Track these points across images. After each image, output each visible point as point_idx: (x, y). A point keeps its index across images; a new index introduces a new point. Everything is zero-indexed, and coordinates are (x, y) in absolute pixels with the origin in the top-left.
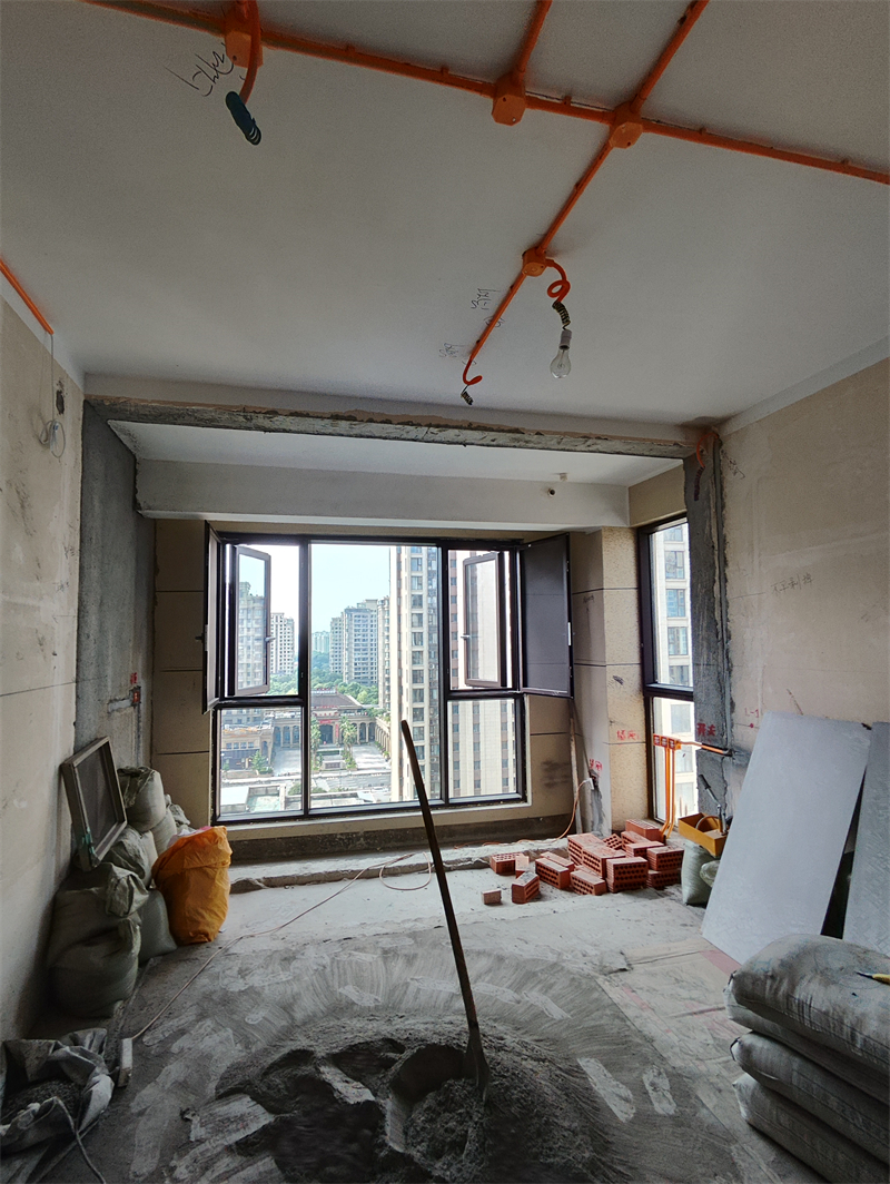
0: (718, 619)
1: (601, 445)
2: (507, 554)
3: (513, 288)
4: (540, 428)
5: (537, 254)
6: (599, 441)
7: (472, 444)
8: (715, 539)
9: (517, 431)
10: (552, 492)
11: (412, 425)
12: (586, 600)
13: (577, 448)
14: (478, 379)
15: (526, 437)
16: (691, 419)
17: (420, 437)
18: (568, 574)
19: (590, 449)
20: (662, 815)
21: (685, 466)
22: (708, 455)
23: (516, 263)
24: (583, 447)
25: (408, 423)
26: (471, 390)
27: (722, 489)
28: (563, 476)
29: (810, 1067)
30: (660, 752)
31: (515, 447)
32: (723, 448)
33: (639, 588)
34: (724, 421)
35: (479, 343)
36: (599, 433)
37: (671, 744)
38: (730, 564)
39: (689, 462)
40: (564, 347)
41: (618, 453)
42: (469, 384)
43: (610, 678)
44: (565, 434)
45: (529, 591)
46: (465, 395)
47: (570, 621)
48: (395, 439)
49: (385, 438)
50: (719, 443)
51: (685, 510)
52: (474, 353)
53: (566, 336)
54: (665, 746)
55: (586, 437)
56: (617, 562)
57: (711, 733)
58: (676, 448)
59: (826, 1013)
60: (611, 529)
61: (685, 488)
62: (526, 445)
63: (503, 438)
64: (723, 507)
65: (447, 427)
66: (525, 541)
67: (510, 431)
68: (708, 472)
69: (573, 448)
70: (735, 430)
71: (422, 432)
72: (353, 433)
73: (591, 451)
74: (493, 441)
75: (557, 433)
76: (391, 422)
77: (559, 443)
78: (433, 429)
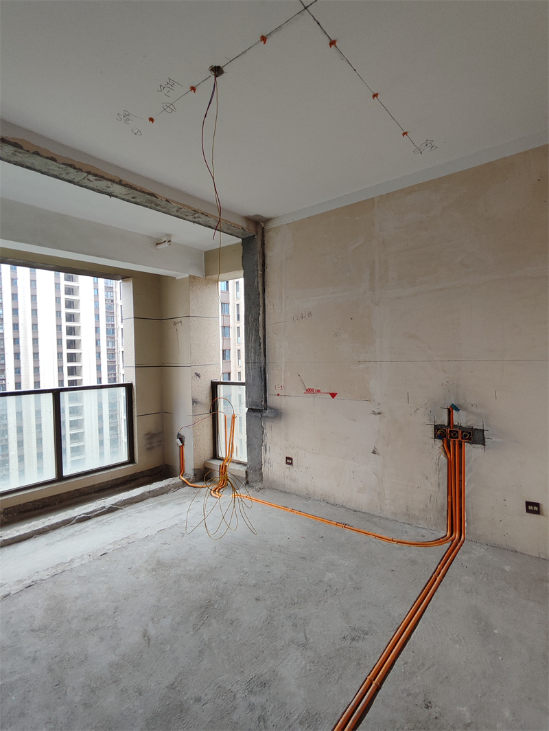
0: (261, 336)
1: (203, 219)
4: (169, 198)
6: (202, 216)
7: (116, 197)
11: (75, 168)
13: (187, 218)
15: (158, 201)
16: (252, 215)
17: (76, 180)
19: (195, 220)
21: (243, 244)
22: (258, 238)
24: (190, 218)
25: (70, 166)
27: (265, 261)
31: (147, 206)
32: (267, 236)
34: (267, 220)
36: (203, 210)
38: (268, 304)
39: (247, 242)
44: (184, 205)
49: (44, 173)
50: (264, 233)
58: (241, 231)
60: (194, 278)
61: (243, 257)
62: (156, 207)
63: (141, 198)
64: (265, 271)
65: (103, 178)
67: (148, 194)
68: (258, 249)
69: (184, 217)
70: (274, 226)
71: (79, 177)
72: (16, 159)
73: (194, 222)
74: (133, 198)
75: (180, 204)
76: (55, 160)
77: (177, 211)
78: (91, 177)
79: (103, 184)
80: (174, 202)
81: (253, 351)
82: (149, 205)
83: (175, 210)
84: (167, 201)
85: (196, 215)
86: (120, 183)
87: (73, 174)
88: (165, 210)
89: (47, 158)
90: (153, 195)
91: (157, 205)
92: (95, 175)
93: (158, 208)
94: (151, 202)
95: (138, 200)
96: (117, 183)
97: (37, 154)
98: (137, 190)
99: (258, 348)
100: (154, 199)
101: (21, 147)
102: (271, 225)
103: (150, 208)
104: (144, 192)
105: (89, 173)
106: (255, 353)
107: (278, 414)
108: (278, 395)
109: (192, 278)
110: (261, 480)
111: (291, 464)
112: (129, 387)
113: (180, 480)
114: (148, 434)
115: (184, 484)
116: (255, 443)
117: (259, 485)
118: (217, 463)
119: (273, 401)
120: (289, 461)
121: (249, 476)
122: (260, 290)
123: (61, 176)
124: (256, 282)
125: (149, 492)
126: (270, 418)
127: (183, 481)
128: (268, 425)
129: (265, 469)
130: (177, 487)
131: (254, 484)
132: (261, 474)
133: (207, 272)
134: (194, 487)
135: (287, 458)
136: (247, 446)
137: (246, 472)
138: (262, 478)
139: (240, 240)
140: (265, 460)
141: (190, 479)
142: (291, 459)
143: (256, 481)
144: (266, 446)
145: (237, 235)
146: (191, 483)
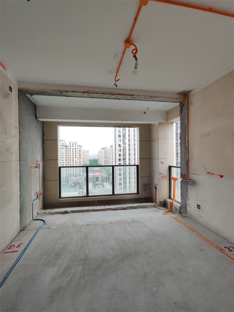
0: (187, 146)
1: (156, 99)
10: (145, 113)
12: (154, 142)
16: (181, 91)
22: (186, 101)
24: (151, 100)
25: (103, 94)
27: (189, 110)
28: (148, 108)
32: (189, 99)
34: (190, 92)
36: (155, 96)
37: (175, 179)
39: (181, 103)
43: (160, 162)
44: (146, 96)
49: (98, 98)
57: (184, 176)
58: (177, 99)
61: (180, 111)
63: (129, 97)
65: (114, 94)
67: (131, 95)
68: (185, 106)
69: (149, 100)
70: (192, 94)
71: (107, 96)
72: (89, 96)
73: (154, 101)
74: (127, 98)
75: (144, 96)
76: (98, 93)
77: (145, 98)
78: (110, 95)
79: (114, 96)
80: (141, 96)
81: (183, 152)
82: (133, 99)
83: (143, 98)
84: (138, 96)
85: (153, 98)
86: (120, 94)
87: (105, 96)
88: (139, 99)
89: (96, 93)
90: (133, 95)
91: (136, 98)
92: (111, 94)
93: (137, 99)
94: (133, 98)
95: (129, 99)
96: (118, 95)
97: (93, 93)
98: (126, 95)
99: (185, 151)
100: (133, 96)
101: (89, 93)
102: (191, 94)
103: (134, 100)
104: (129, 95)
105: (109, 94)
106: (184, 154)
107: (194, 183)
108: (194, 174)
109: (160, 123)
110: (186, 213)
111: (199, 208)
112: (137, 166)
113: (153, 204)
114: (144, 184)
115: (155, 206)
116: (184, 195)
117: (185, 215)
118: (170, 201)
119: (192, 176)
120: (199, 207)
121: (181, 209)
122: (187, 125)
123: (102, 97)
124: (185, 121)
125: (140, 206)
126: (190, 184)
127: (155, 205)
128: (189, 188)
129: (188, 208)
130: (152, 207)
131: (183, 214)
132: (186, 210)
133: (167, 120)
134: (159, 209)
135: (198, 205)
136: (181, 196)
137: (180, 207)
138: (187, 212)
139: (179, 104)
140: (188, 204)
141: (158, 205)
142: (199, 206)
143: (184, 213)
144: (188, 198)
145: (176, 102)
146: (158, 206)
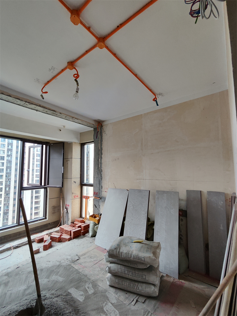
0: (100, 167)
1: (76, 120)
2: (44, 146)
3: (63, 70)
4: (61, 112)
5: (72, 64)
6: (76, 119)
7: (39, 111)
8: (100, 148)
9: (54, 111)
10: (60, 130)
11: (19, 100)
12: (67, 161)
13: (70, 120)
14: (46, 92)
15: (57, 113)
16: (97, 119)
17: (21, 104)
18: (63, 153)
19: (73, 121)
20: (84, 216)
21: (94, 130)
22: (99, 128)
23: (65, 64)
24: (71, 120)
25: (18, 99)
26: (44, 95)
27: (102, 137)
28: (64, 126)
29: (122, 266)
30: (84, 200)
31: (53, 115)
32: (103, 127)
33: (81, 158)
34: (103, 121)
35: (48, 82)
36: (76, 117)
37: (87, 198)
38: (103, 154)
39: (95, 129)
40: (77, 92)
41: (80, 123)
42: (43, 93)
43: (73, 182)
44: (68, 115)
45: (51, 157)
46: (42, 96)
47: (63, 166)
48: (11, 102)
49: (7, 101)
50: (102, 126)
51: (93, 140)
52: (46, 84)
53: (78, 89)
54: (86, 198)
55: (73, 118)
56: (76, 151)
57: (97, 194)
58: (93, 125)
59: (126, 253)
60: (75, 143)
61: (94, 135)
62: (56, 116)
63: (49, 112)
64: (102, 141)
65: (32, 104)
66: (51, 143)
67: (52, 110)
68: (99, 132)
70: (105, 124)
74: (46, 112)
76: (11, 97)
79: (33, 106)
83: (64, 116)
86: (40, 106)
88: (60, 117)
89: (7, 95)
92: (29, 103)
98: (47, 109)
99: (98, 171)
104: (50, 110)
105: (26, 102)
106: (97, 174)
108: (106, 192)
119: (103, 194)
124: (98, 145)
126: (102, 201)
128: (101, 204)
